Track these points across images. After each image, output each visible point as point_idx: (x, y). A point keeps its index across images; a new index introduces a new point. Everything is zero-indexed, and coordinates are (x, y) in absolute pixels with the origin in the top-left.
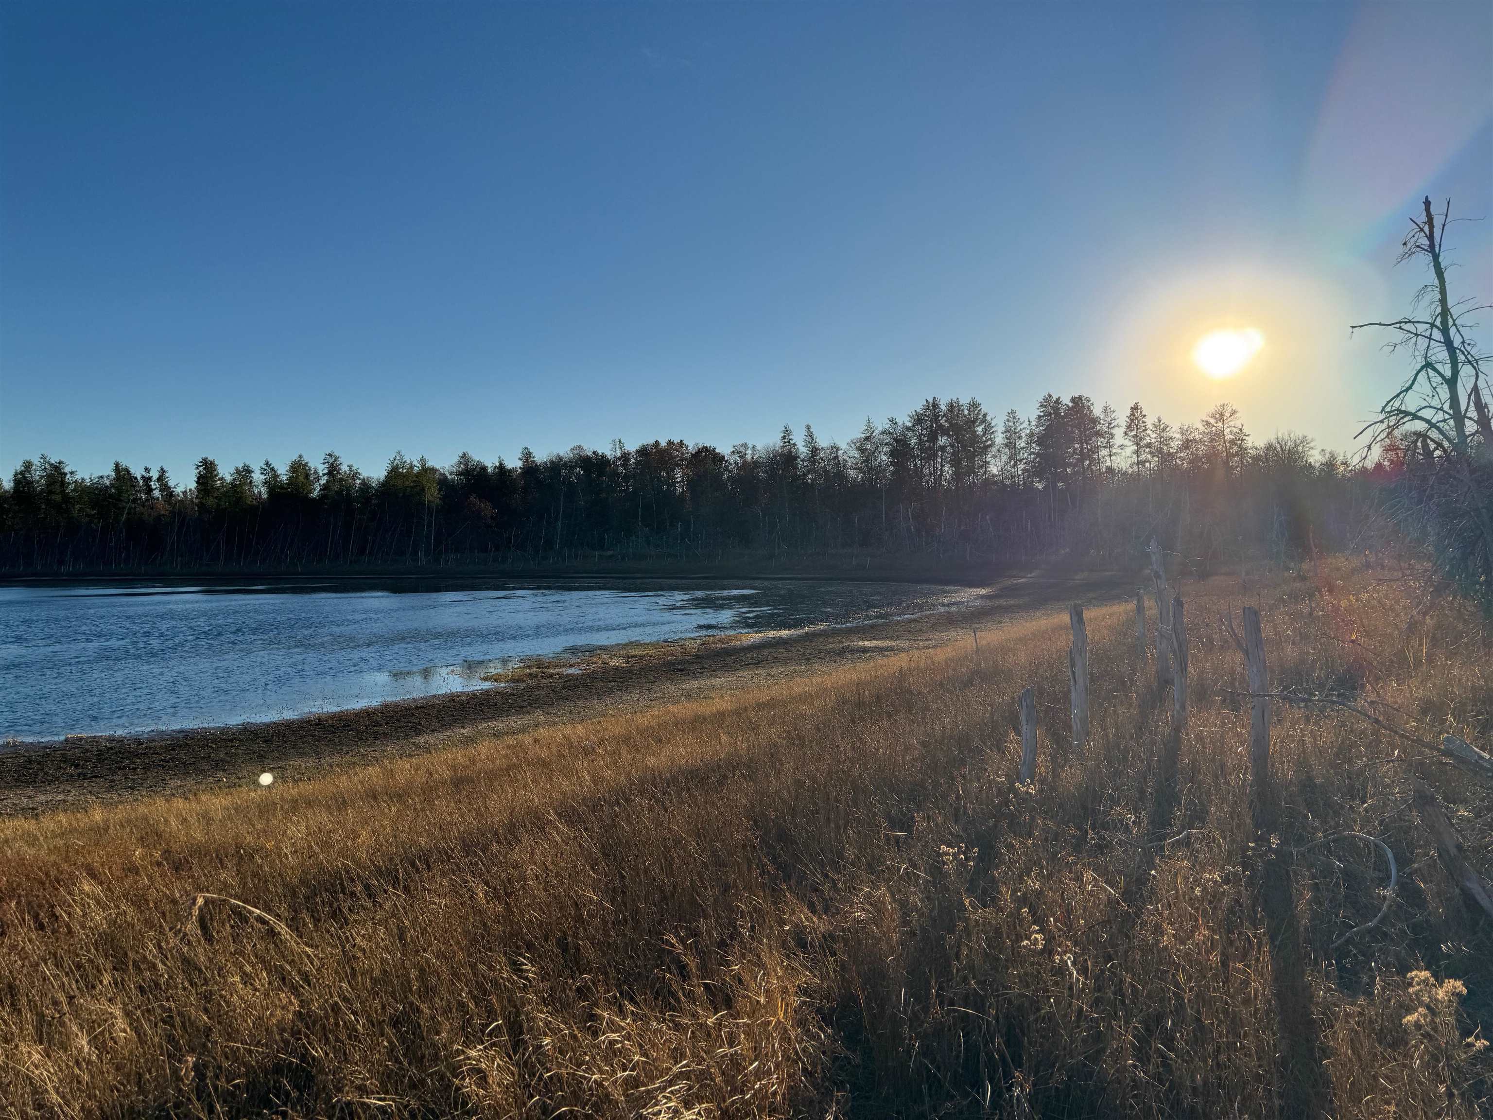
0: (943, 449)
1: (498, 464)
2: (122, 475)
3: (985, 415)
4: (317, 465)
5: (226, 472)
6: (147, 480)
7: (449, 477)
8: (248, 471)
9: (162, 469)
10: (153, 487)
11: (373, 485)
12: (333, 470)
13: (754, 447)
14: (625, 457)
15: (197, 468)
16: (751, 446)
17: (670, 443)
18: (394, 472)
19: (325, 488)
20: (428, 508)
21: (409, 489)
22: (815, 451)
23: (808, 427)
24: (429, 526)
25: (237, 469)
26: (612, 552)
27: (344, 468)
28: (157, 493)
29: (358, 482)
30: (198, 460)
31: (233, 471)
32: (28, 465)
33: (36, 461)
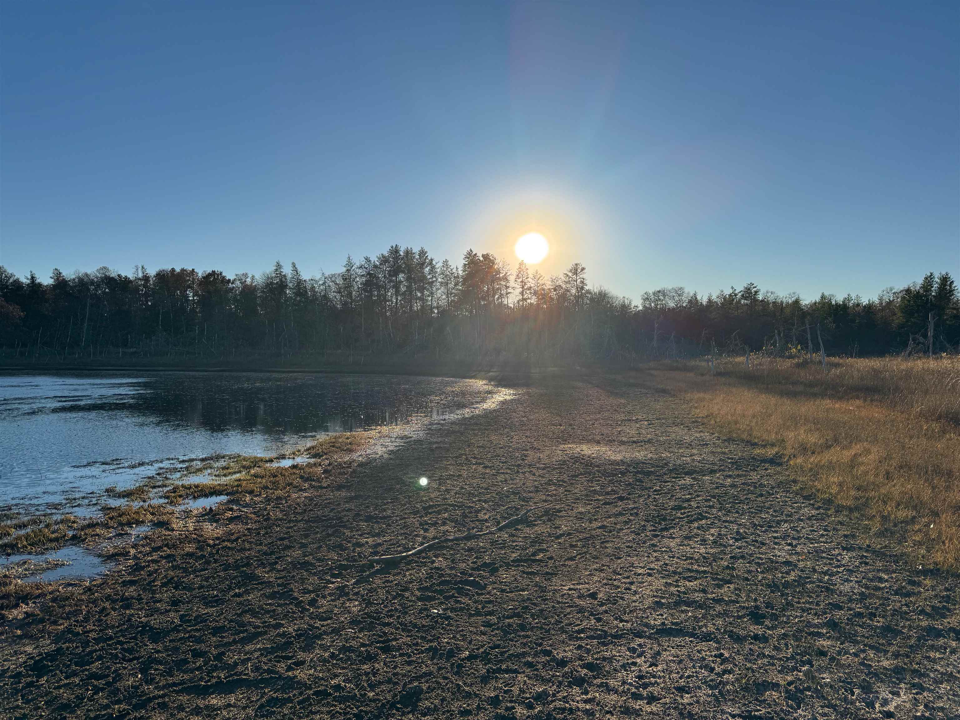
3: (432, 260)
13: (253, 276)
14: (146, 278)
17: (184, 270)
22: (299, 281)
23: (294, 265)
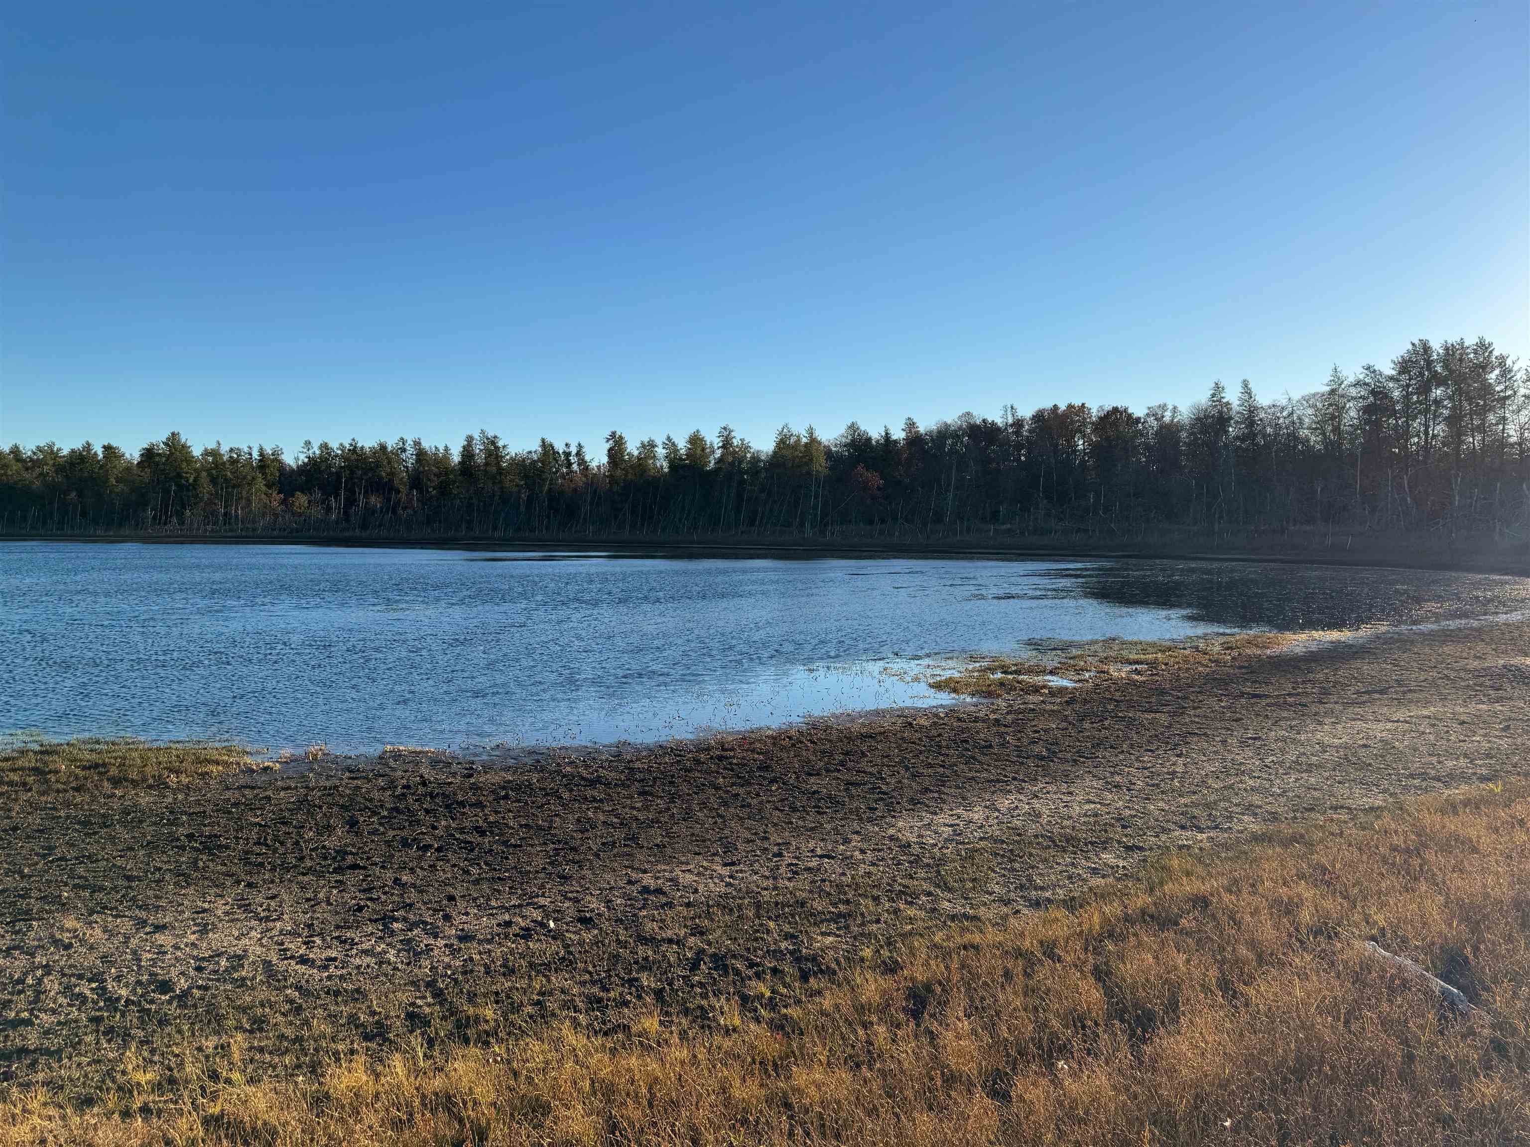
0: (1437, 402)
1: (883, 434)
2: (546, 448)
3: (1502, 358)
4: (712, 438)
5: (632, 447)
6: (567, 455)
7: (834, 449)
8: (652, 445)
9: (579, 445)
10: (573, 461)
11: (763, 458)
12: (727, 443)
13: (1175, 408)
14: (1018, 424)
15: (607, 441)
16: (1170, 407)
17: (1070, 407)
18: (783, 443)
19: (720, 461)
20: (816, 478)
21: (797, 460)
22: (1252, 410)
23: (1245, 384)
24: (816, 497)
25: (642, 443)
26: (1009, 526)
27: (735, 442)
28: (575, 467)
29: (749, 455)
30: (607, 434)
31: (639, 445)
32: (470, 439)
33: (476, 436)
